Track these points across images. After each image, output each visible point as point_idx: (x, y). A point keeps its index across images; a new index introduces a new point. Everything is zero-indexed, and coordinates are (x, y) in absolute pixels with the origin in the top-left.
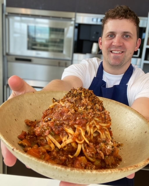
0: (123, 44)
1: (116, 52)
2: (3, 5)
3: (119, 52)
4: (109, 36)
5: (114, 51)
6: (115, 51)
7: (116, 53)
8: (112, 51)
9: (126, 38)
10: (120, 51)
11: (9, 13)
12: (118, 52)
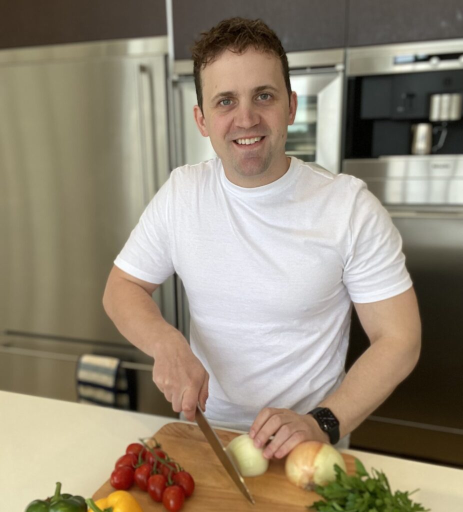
0: (260, 118)
1: (247, 142)
2: (166, 57)
3: (256, 140)
4: (222, 103)
5: (241, 139)
6: (245, 138)
7: (247, 144)
8: (238, 139)
9: (264, 101)
10: (257, 137)
11: (180, 76)
12: (252, 141)
